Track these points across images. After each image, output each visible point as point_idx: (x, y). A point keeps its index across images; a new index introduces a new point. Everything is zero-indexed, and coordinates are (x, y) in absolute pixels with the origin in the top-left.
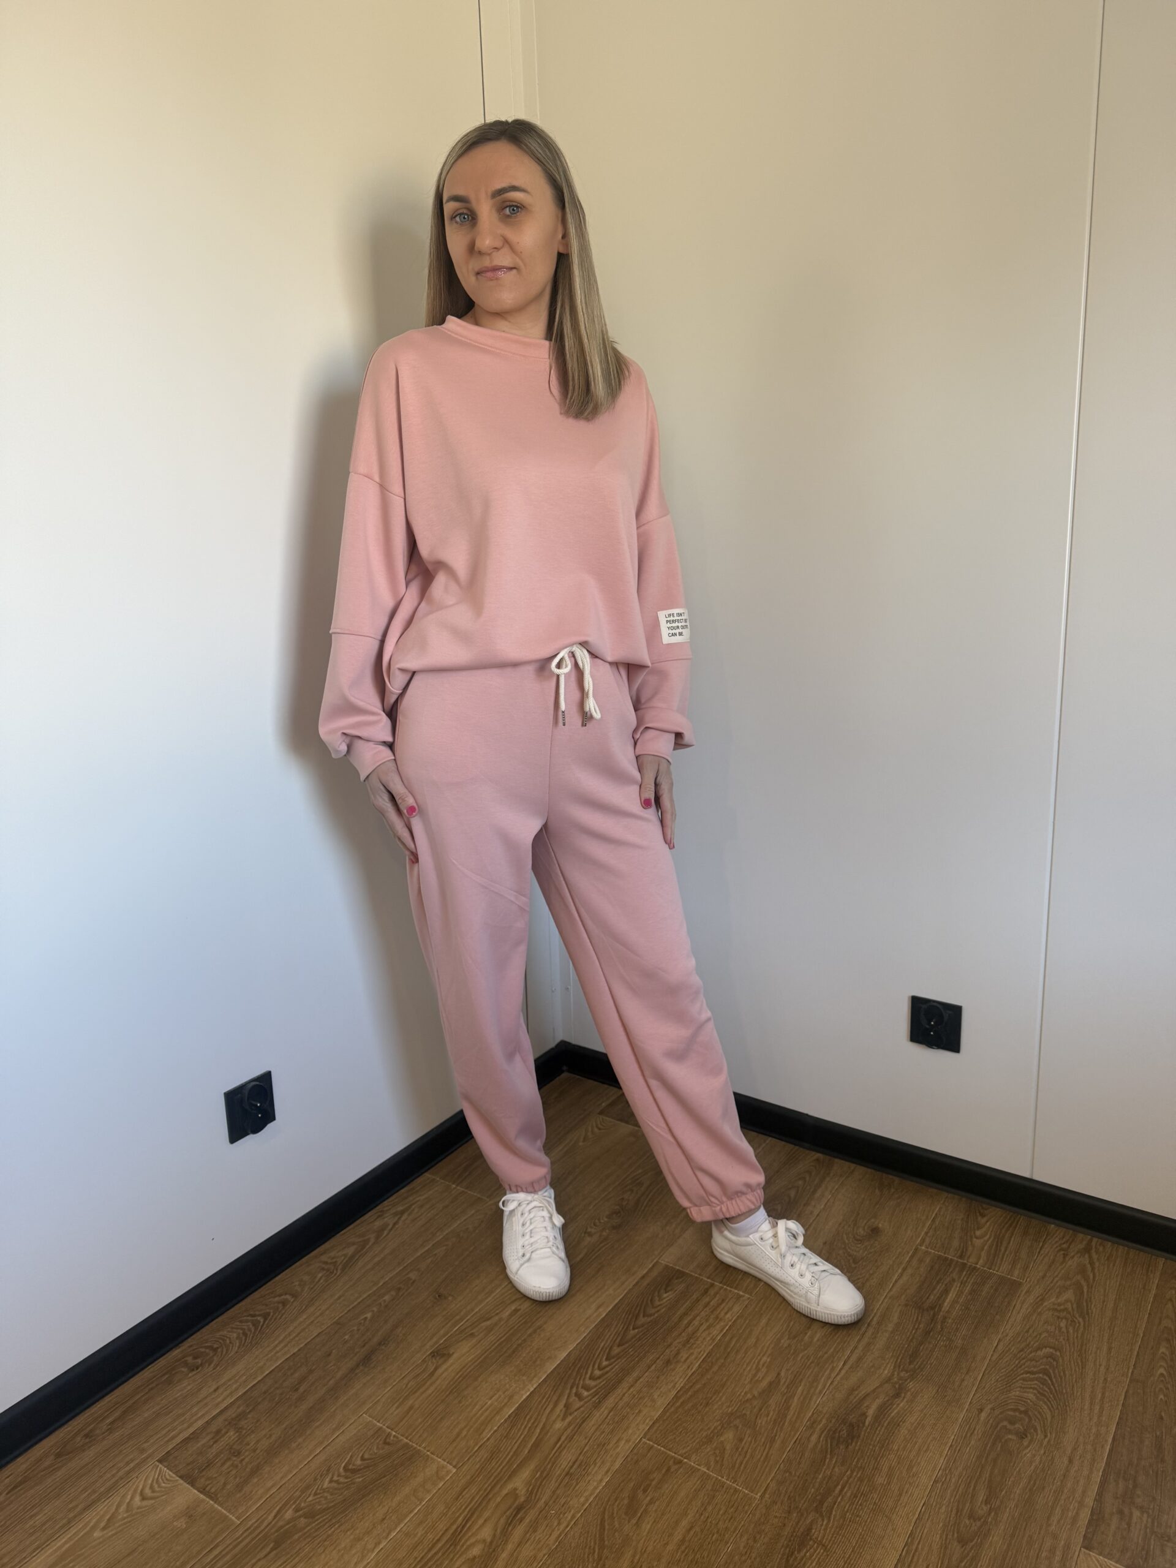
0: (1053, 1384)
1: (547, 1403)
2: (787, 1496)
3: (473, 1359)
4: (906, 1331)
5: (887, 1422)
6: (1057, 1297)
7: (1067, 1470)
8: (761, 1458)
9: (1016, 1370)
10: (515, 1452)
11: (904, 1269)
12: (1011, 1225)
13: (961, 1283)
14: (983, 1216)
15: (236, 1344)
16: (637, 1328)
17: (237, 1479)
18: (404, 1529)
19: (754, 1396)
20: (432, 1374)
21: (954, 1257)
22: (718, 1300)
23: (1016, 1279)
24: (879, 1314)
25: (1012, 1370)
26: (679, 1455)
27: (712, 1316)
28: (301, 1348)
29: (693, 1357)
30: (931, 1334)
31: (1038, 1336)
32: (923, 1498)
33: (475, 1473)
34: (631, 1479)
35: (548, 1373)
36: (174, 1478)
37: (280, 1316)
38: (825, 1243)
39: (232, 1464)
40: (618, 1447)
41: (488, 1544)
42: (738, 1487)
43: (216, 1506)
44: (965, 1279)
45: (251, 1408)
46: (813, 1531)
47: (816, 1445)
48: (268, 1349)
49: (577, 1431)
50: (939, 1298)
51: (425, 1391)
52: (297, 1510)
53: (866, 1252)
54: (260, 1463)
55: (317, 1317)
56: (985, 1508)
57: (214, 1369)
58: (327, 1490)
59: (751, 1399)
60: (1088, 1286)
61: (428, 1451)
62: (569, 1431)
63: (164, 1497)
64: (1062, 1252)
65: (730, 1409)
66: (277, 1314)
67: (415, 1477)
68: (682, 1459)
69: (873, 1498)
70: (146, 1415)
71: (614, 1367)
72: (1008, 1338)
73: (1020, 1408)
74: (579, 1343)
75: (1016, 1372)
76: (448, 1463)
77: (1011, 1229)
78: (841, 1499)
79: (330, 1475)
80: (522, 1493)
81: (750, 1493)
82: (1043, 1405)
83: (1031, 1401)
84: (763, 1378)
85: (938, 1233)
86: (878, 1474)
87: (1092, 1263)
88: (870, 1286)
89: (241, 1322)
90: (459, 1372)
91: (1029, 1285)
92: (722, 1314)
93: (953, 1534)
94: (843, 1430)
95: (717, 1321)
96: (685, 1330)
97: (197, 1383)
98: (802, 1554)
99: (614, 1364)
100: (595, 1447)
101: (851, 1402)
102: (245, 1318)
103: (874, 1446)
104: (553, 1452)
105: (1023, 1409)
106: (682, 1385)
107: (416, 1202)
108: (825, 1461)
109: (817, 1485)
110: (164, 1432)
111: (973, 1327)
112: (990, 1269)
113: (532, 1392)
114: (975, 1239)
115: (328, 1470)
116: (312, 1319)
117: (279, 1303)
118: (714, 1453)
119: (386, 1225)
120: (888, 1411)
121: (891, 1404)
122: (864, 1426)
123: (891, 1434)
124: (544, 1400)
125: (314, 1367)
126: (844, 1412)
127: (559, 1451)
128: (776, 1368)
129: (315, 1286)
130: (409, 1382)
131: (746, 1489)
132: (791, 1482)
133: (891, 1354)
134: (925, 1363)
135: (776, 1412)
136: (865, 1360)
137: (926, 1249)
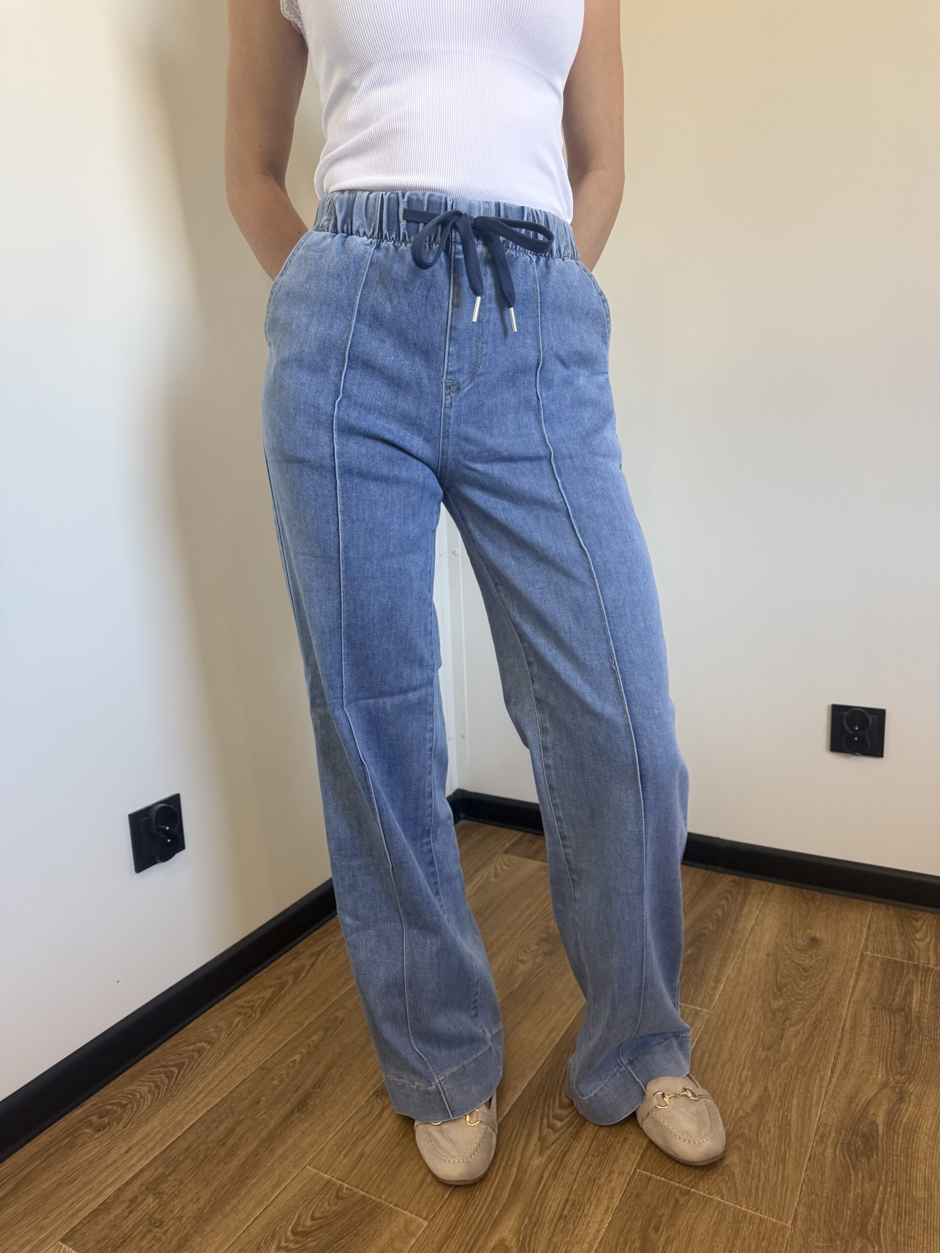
1: (518, 1137)
2: (822, 1221)
4: (884, 1034)
5: (901, 1129)
8: (777, 1180)
10: (494, 1194)
13: (921, 984)
14: (917, 920)
15: (148, 1099)
19: (747, 1113)
20: (380, 1115)
21: (903, 959)
24: (849, 1020)
26: (684, 1185)
28: (224, 1098)
30: (911, 1035)
34: (636, 1216)
35: (511, 1105)
37: (196, 1065)
38: (768, 955)
39: (154, 1236)
40: (610, 1181)
42: (763, 1216)
44: (923, 979)
45: (171, 1169)
47: (834, 1160)
48: (186, 1101)
49: (560, 1167)
50: (905, 999)
51: (375, 1135)
53: (813, 961)
54: (188, 1233)
55: (239, 1064)
57: (124, 1128)
61: (390, 1203)
62: (550, 1166)
66: (192, 1064)
67: (380, 1235)
68: (689, 1188)
69: (919, 1216)
70: (44, 1186)
74: (538, 1071)
76: (416, 1215)
78: (885, 1219)
79: (276, 1241)
80: (513, 1244)
81: (779, 1222)
84: (750, 1093)
85: (878, 938)
86: (914, 1188)
88: (830, 992)
89: (152, 1074)
94: (858, 1142)
97: (106, 1144)
100: (585, 1183)
102: (157, 1070)
103: (897, 1156)
104: (538, 1192)
108: (850, 1178)
109: (851, 1206)
110: (67, 1204)
114: (917, 942)
115: (273, 1236)
116: (233, 1066)
117: (193, 1051)
118: (724, 1179)
119: (303, 967)
120: (898, 1118)
121: (898, 1110)
122: (878, 1135)
123: (911, 1142)
124: (514, 1134)
125: (242, 1117)
126: (851, 1122)
127: (544, 1190)
128: (761, 1082)
129: (233, 1031)
130: (355, 1126)
131: (773, 1217)
132: (821, 1205)
133: (878, 1058)
134: (916, 1064)
135: (777, 1128)
136: (852, 1066)
137: (872, 954)
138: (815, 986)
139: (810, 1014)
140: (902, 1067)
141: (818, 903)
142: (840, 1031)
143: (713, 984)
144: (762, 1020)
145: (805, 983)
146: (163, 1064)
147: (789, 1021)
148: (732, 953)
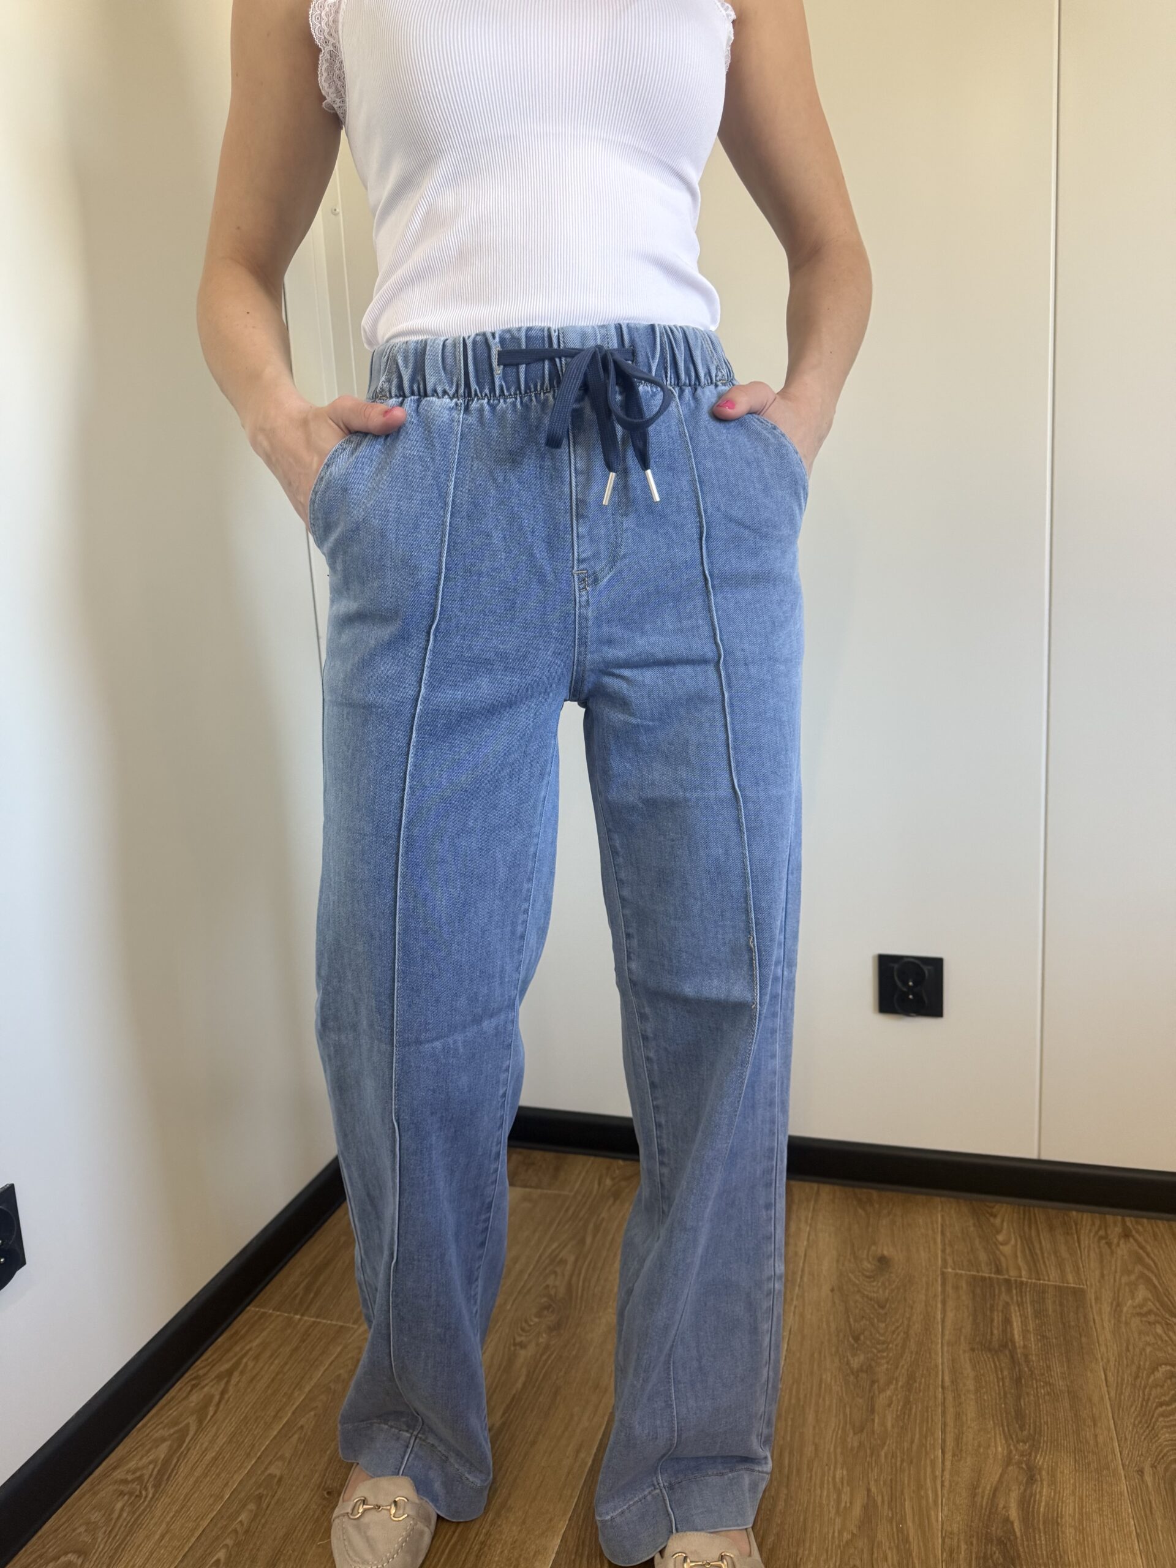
4: (992, 1385)
5: (1041, 1523)
6: (1133, 1298)
9: (1147, 1404)
12: (1030, 1219)
13: (1019, 1306)
14: (995, 1216)
19: (853, 1533)
21: (991, 1273)
23: (1075, 1286)
24: (946, 1371)
25: (1142, 1405)
30: (1023, 1382)
31: (1143, 1353)
38: (832, 1290)
44: (1019, 1299)
50: (1004, 1331)
53: (887, 1291)
59: (851, 1540)
60: (1156, 1276)
64: (1104, 1241)
72: (1112, 1363)
75: (1148, 1408)
77: (1033, 1225)
84: (851, 1503)
85: (956, 1247)
87: (1141, 1247)
88: (916, 1335)
91: (1093, 1291)
94: (995, 1553)
101: (982, 1506)
107: (246, 1353)
111: (1064, 1360)
112: (1039, 1280)
114: (1001, 1247)
119: (209, 1398)
120: (1033, 1507)
121: (1031, 1495)
122: (1016, 1538)
123: (1056, 1541)
126: (981, 1524)
128: (861, 1483)
129: (114, 1526)
133: (991, 1422)
134: (1038, 1424)
135: (895, 1551)
136: (965, 1439)
137: (954, 1271)
138: (898, 1328)
139: (899, 1369)
140: (1022, 1431)
141: (877, 1206)
142: (940, 1389)
144: (844, 1389)
145: (884, 1325)
147: (876, 1384)
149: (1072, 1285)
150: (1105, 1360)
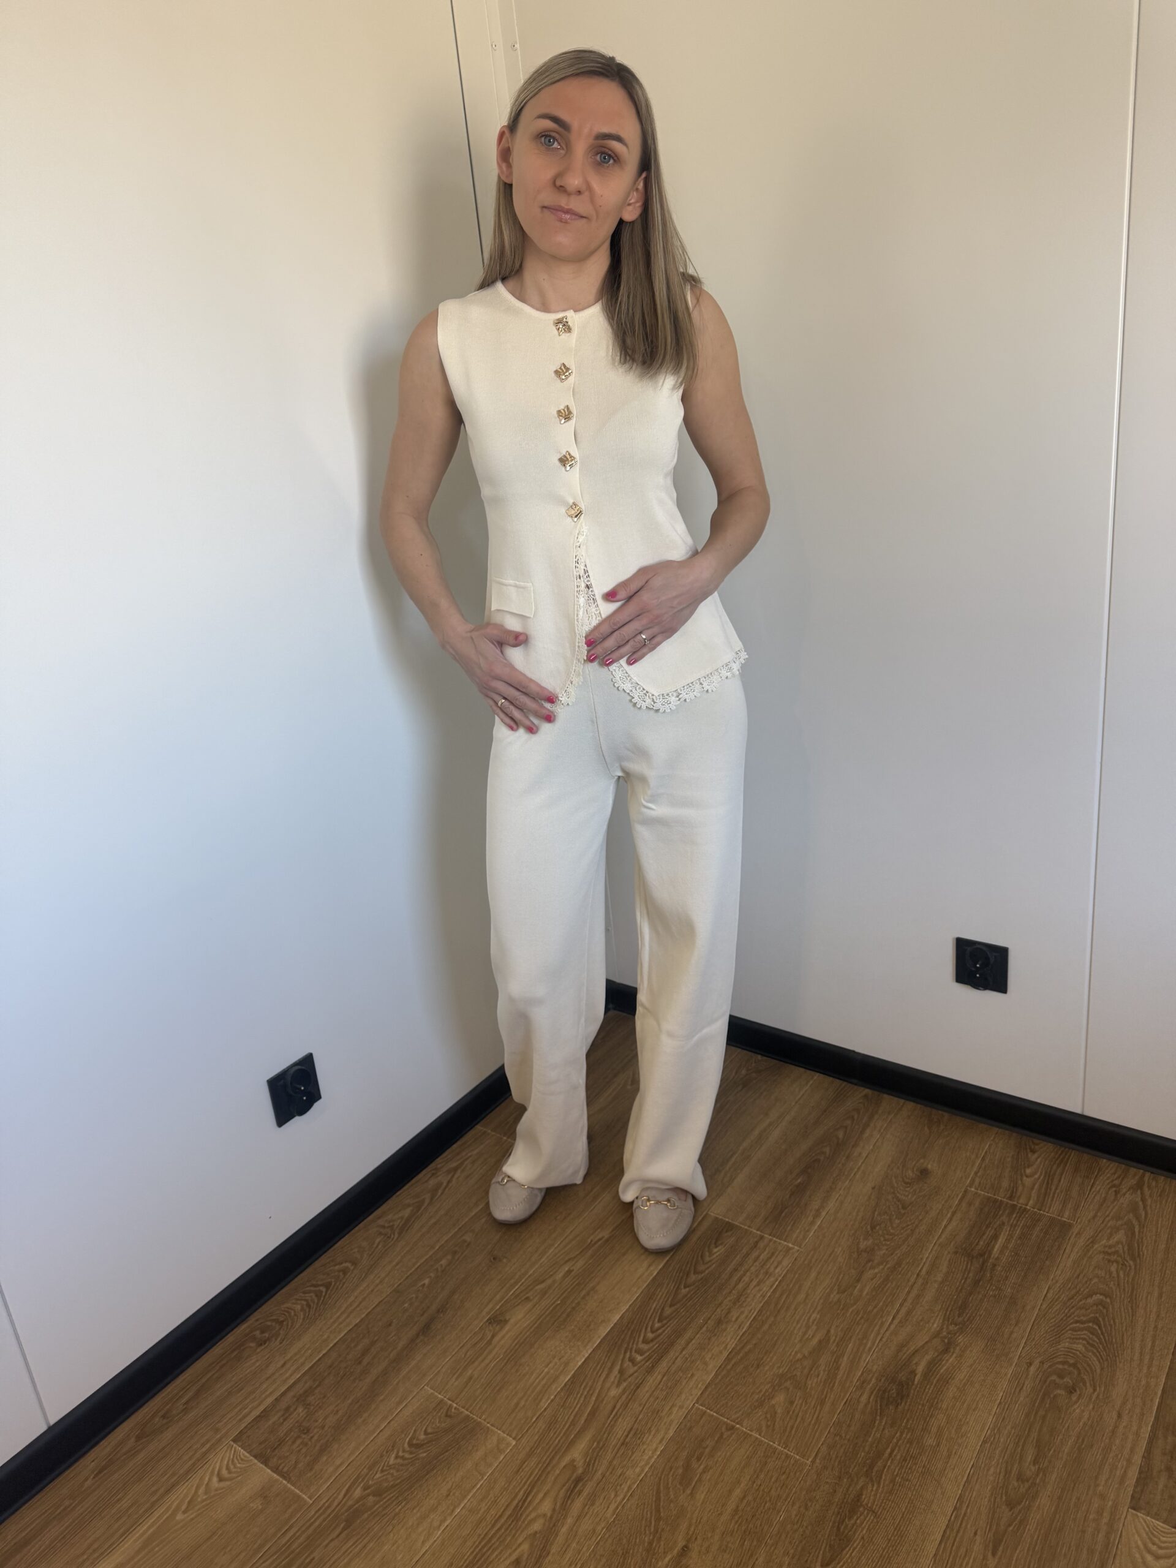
0: (1102, 1333)
1: (601, 1370)
2: (838, 1460)
3: (529, 1325)
4: (955, 1281)
5: (936, 1379)
6: (1109, 1239)
7: (1116, 1427)
8: (812, 1420)
9: (1066, 1319)
10: (573, 1420)
11: (954, 1213)
12: (1062, 1160)
13: (1011, 1227)
14: (1033, 1151)
15: (300, 1316)
16: (688, 1287)
17: (308, 1458)
18: (467, 1506)
19: (804, 1356)
20: (490, 1342)
21: (1004, 1198)
22: (768, 1254)
23: (1067, 1220)
24: (927, 1265)
25: (1062, 1319)
26: (731, 1421)
27: (762, 1271)
28: (363, 1318)
29: (744, 1316)
30: (980, 1284)
31: (1088, 1283)
32: (971, 1460)
33: (534, 1445)
34: (685, 1447)
35: (602, 1337)
36: (248, 1458)
37: (341, 1285)
38: (873, 1188)
39: (302, 1442)
40: (671, 1414)
41: (548, 1518)
42: (789, 1453)
43: (289, 1485)
44: (1015, 1222)
45: (317, 1383)
46: (864, 1497)
47: (866, 1405)
48: (332, 1321)
49: (632, 1397)
50: (988, 1244)
51: (483, 1361)
52: (365, 1489)
53: (915, 1197)
54: (328, 1441)
55: (377, 1285)
56: (1033, 1468)
57: (281, 1343)
58: (392, 1467)
59: (801, 1359)
60: (1140, 1225)
61: (488, 1423)
62: (624, 1397)
63: (240, 1478)
64: (1114, 1189)
65: (781, 1371)
66: (338, 1284)
67: (477, 1450)
68: (734, 1424)
69: (922, 1461)
70: (218, 1393)
71: (667, 1328)
72: (1058, 1285)
73: (1069, 1360)
74: (632, 1304)
75: (1065, 1322)
76: (507, 1435)
77: (1062, 1164)
78: (891, 1463)
79: (395, 1451)
80: (580, 1464)
81: (801, 1459)
82: (1093, 1356)
83: (1080, 1353)
84: (813, 1336)
85: (988, 1171)
86: (927, 1436)
87: (1143, 1200)
88: (919, 1233)
89: (304, 1293)
90: (516, 1339)
91: (1079, 1227)
92: (772, 1269)
93: (1002, 1496)
94: (893, 1389)
95: (767, 1277)
96: (735, 1287)
97: (266, 1357)
98: (852, 1522)
99: (666, 1326)
100: (650, 1415)
101: (901, 1359)
102: (308, 1288)
103: (923, 1405)
104: (609, 1421)
105: (1072, 1361)
106: (733, 1346)
107: (468, 1158)
108: (875, 1423)
109: (867, 1449)
110: (236, 1411)
111: (1022, 1274)
112: (1041, 1210)
113: (588, 1357)
114: (1025, 1178)
115: (393, 1447)
116: (372, 1287)
117: (339, 1271)
118: (766, 1417)
119: (440, 1184)
120: (937, 1368)
121: (940, 1360)
122: (913, 1384)
124: (599, 1366)
125: (376, 1338)
126: (894, 1370)
127: (615, 1419)
128: (825, 1326)
129: (373, 1252)
130: (468, 1350)
131: (797, 1455)
132: (842, 1446)
133: (940, 1307)
134: (974, 1315)
135: (826, 1373)
136: (913, 1313)
137: (976, 1191)
138: (908, 1225)
139: (893, 1256)
140: (959, 1317)
142: (915, 1276)
143: (812, 1219)
144: (846, 1262)
145: (899, 1221)
146: (314, 1283)
147: (870, 1264)
148: (840, 1183)
149: (1065, 1220)
150: (1054, 1281)
